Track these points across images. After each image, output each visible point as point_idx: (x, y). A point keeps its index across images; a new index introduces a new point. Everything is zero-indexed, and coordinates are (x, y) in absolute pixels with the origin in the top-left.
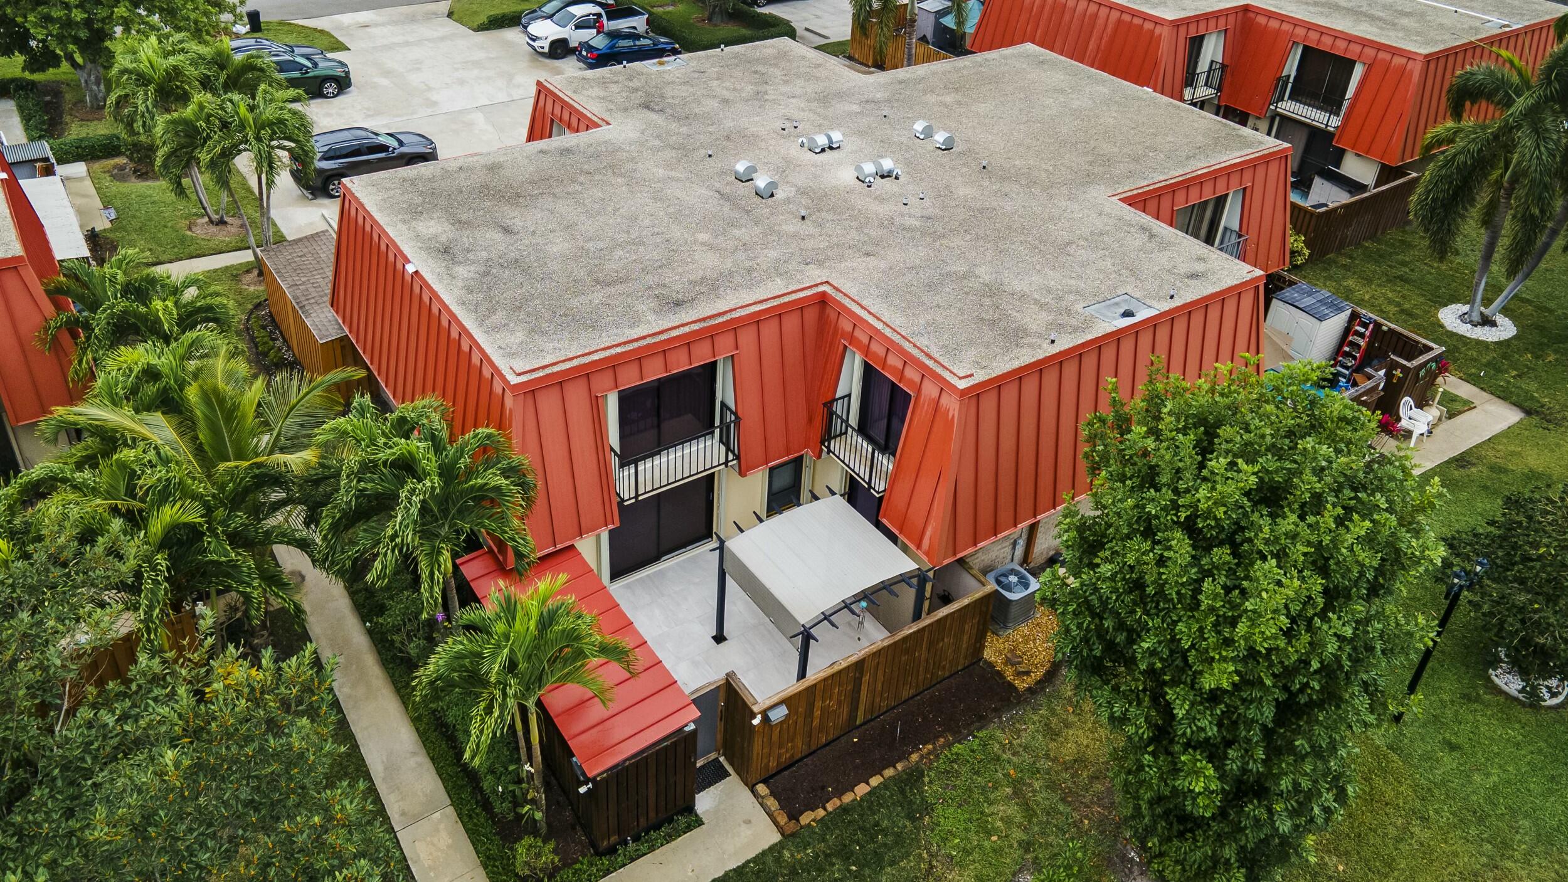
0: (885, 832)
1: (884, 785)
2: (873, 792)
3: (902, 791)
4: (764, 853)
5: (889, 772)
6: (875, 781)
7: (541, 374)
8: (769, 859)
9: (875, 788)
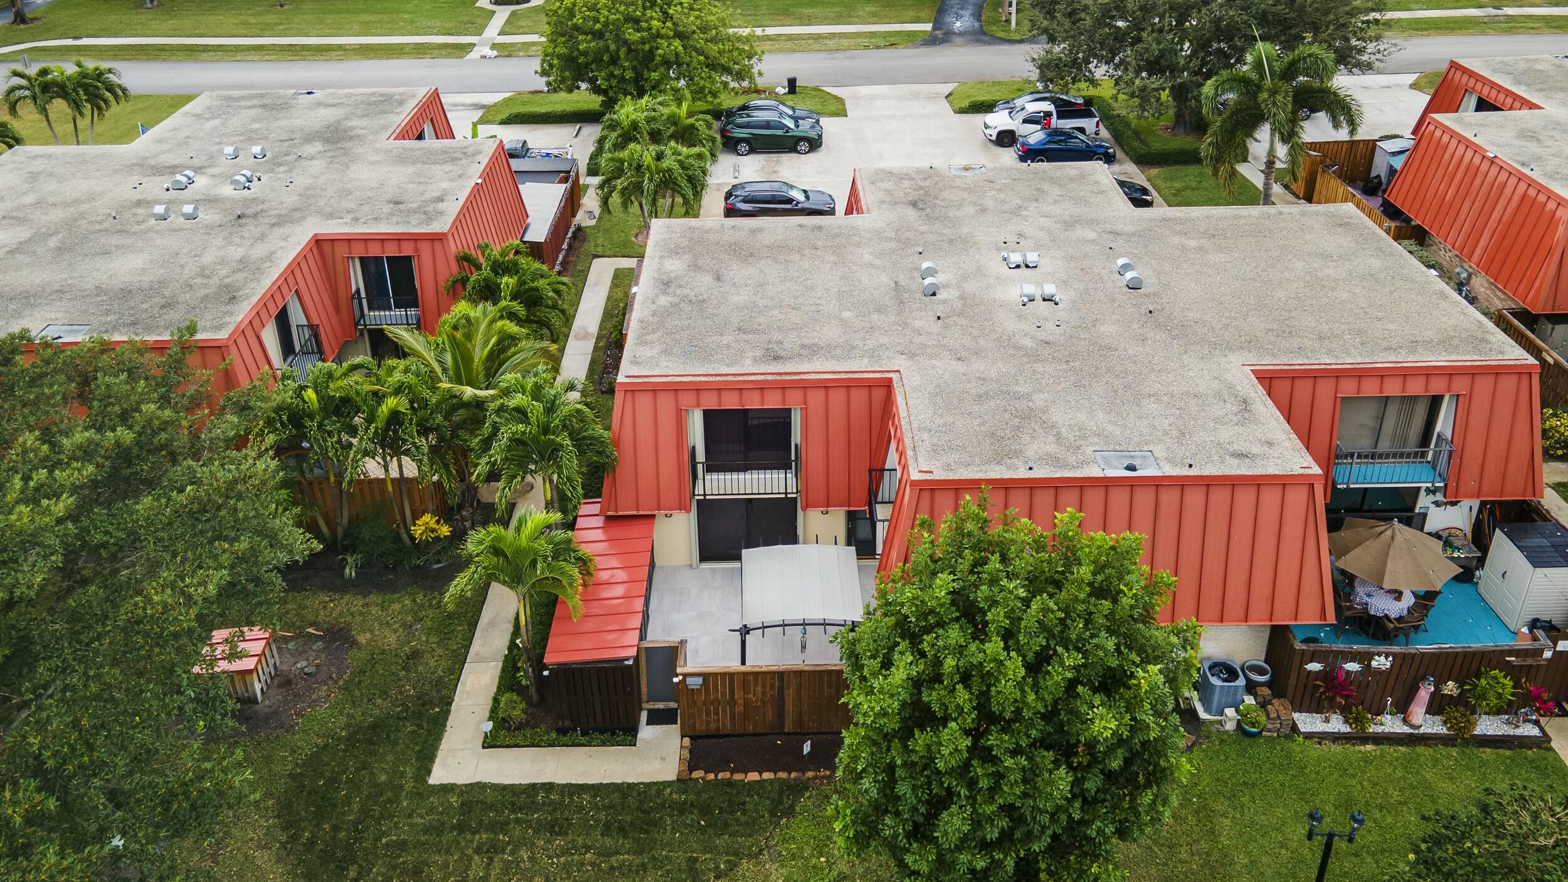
0: (744, 812)
1: (771, 781)
2: (761, 782)
3: (781, 793)
4: (654, 783)
5: (783, 775)
6: (767, 775)
7: (640, 380)
8: (654, 788)
9: (765, 780)
